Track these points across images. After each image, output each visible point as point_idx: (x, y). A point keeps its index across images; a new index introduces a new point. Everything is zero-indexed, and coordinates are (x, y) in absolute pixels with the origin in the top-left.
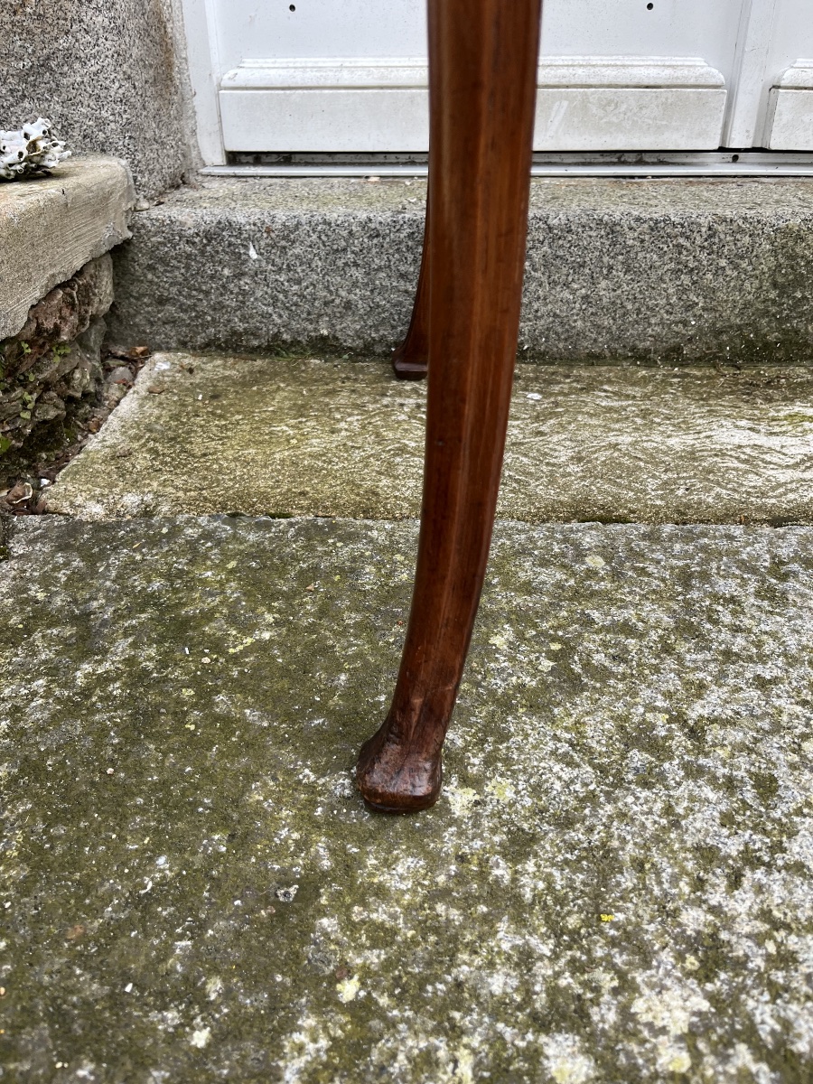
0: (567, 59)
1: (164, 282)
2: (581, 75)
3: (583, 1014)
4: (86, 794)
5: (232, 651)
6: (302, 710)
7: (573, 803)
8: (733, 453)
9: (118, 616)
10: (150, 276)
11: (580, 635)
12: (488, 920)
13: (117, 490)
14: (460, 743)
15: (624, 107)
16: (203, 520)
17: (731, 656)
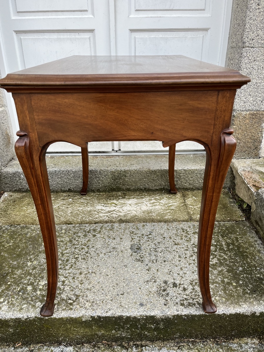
1: (7, 181)
3: (33, 284)
5: (5, 247)
6: (13, 254)
8: (97, 211)
10: (4, 180)
12: (27, 276)
14: (32, 257)
15: (94, 145)
16: (6, 226)
17: (74, 245)
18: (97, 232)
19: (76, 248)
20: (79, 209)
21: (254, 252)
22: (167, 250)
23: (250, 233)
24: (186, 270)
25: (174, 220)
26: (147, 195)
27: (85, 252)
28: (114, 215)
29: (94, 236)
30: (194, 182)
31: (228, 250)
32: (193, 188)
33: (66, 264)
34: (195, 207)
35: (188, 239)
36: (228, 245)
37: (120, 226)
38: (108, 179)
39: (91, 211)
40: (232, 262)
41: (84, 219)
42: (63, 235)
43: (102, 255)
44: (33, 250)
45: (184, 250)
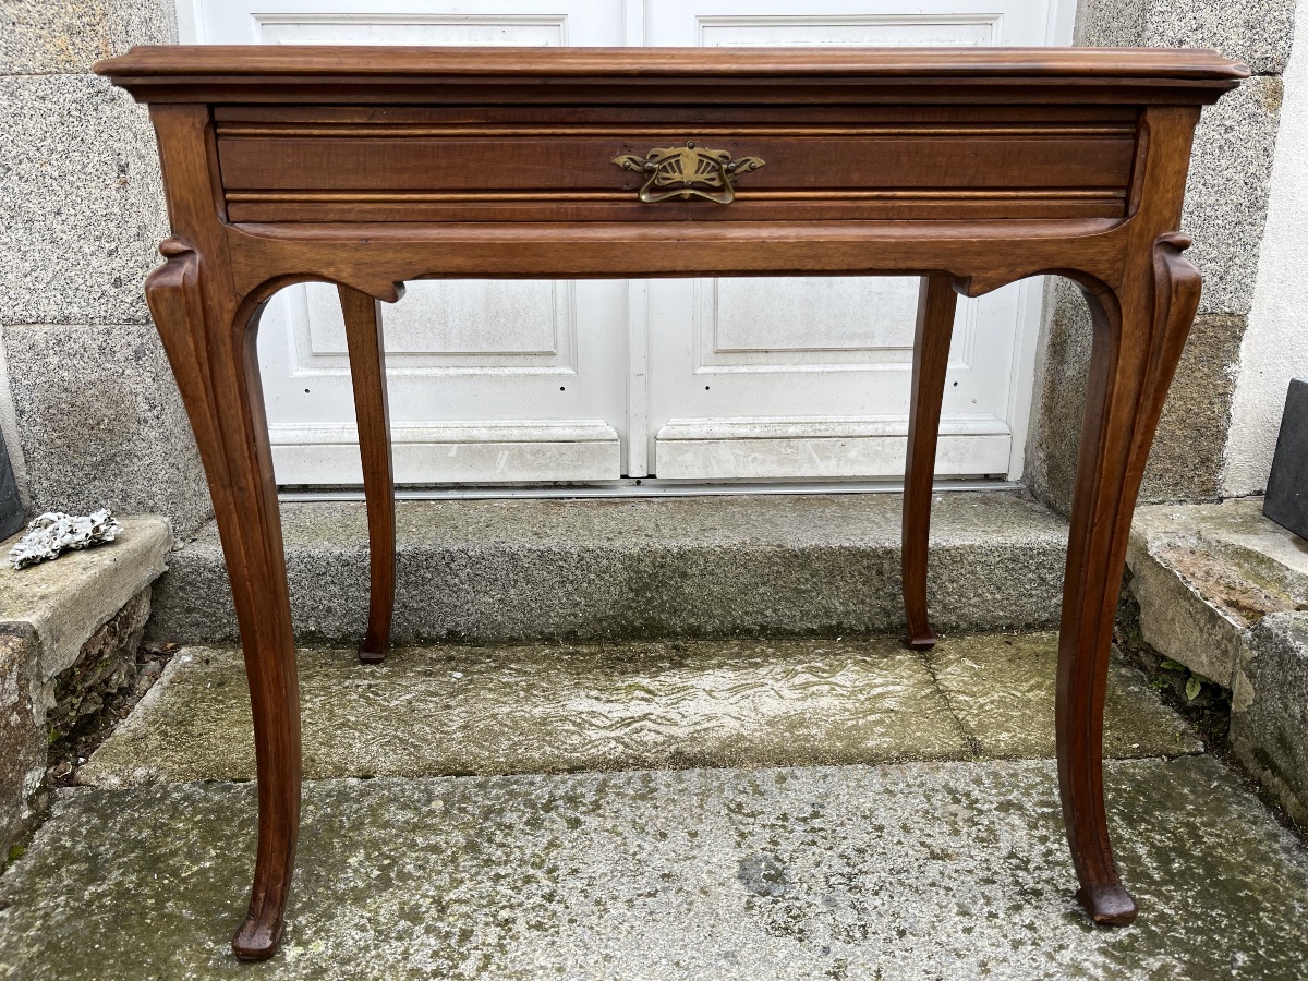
0: (507, 422)
1: (192, 597)
2: (516, 434)
4: (81, 959)
5: (183, 875)
6: (217, 909)
7: (355, 950)
8: (573, 719)
9: (116, 856)
10: (181, 594)
11: (405, 854)
13: (131, 766)
14: (304, 922)
15: (549, 455)
16: (186, 787)
17: (488, 862)
18: (584, 808)
19: (498, 877)
20: (496, 711)
21: (1278, 882)
22: (901, 883)
23: (1239, 803)
24: (1008, 971)
25: (905, 754)
26: (774, 654)
27: (543, 896)
28: (650, 738)
29: (575, 823)
30: (964, 600)
31: (1171, 878)
32: (957, 627)
33: (462, 950)
34: (981, 700)
35: (985, 835)
36: (1163, 857)
37: (681, 781)
38: (612, 588)
39: (546, 719)
40: (1199, 931)
41: (519, 751)
42: (437, 820)
43: (617, 909)
44: (306, 887)
45: (976, 883)
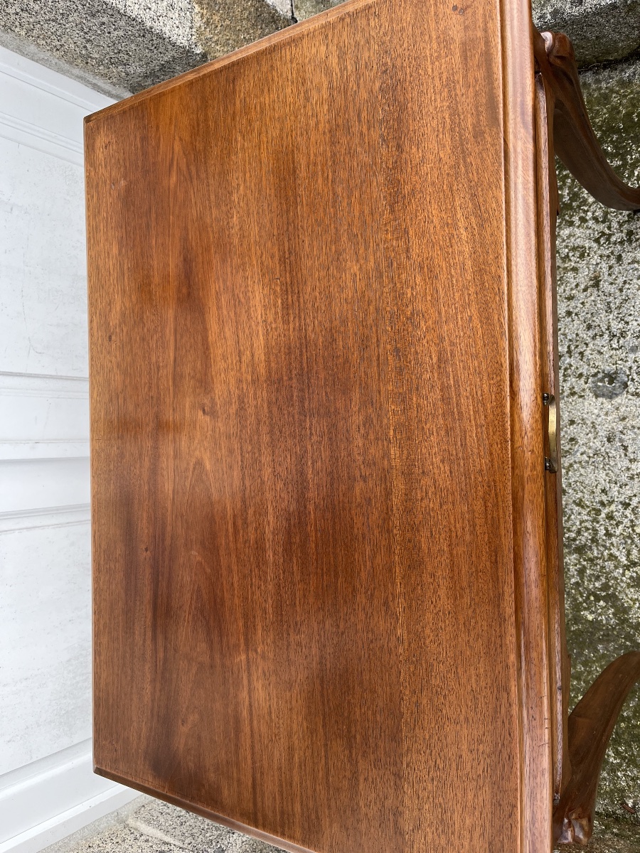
21: (626, 96)
27: (625, 509)
31: (620, 155)
35: (578, 253)
45: (620, 265)
